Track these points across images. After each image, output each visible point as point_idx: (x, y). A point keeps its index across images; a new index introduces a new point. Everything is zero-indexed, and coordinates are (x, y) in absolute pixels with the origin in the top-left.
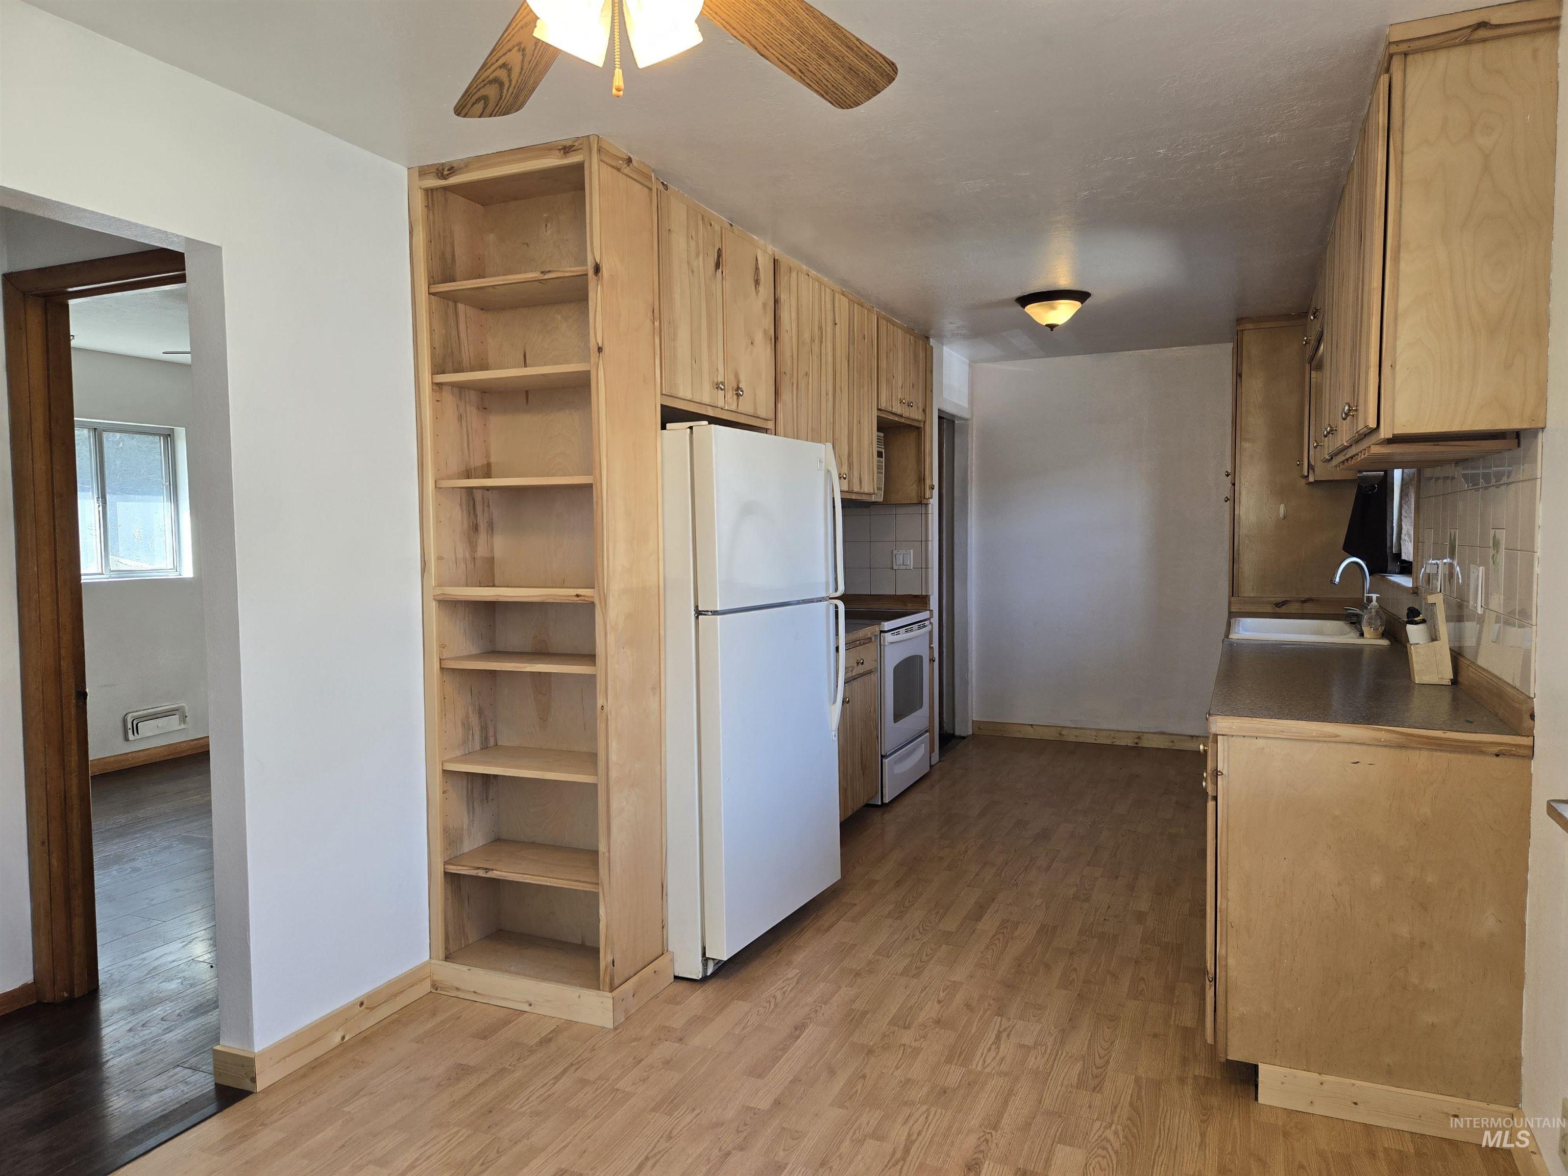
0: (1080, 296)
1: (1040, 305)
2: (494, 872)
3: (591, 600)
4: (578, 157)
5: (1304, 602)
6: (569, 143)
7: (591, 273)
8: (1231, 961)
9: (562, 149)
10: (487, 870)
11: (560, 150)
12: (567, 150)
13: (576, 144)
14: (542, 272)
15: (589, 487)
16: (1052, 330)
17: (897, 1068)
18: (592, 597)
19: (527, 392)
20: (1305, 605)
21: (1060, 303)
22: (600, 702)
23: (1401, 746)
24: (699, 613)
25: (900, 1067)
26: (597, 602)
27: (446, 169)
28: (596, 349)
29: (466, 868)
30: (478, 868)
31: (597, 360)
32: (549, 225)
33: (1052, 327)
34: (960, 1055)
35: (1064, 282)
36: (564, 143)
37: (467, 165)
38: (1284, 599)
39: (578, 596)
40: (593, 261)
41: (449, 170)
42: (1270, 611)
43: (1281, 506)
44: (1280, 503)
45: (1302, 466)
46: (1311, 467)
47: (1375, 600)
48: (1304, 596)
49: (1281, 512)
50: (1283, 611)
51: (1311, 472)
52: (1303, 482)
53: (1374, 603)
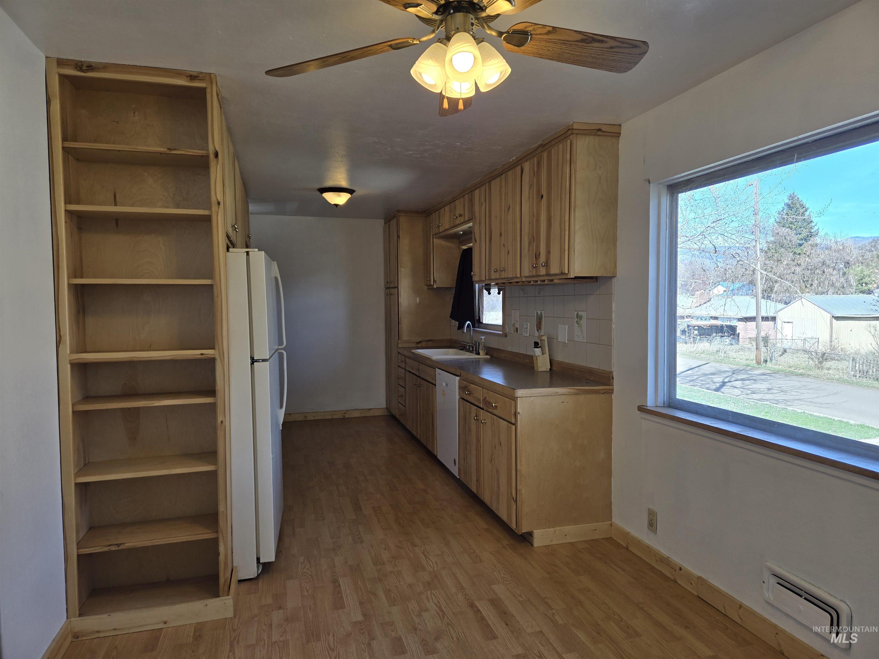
0: (350, 191)
1: (333, 194)
2: (125, 544)
3: (213, 356)
4: (203, 84)
5: (428, 341)
6: (195, 74)
7: (212, 156)
8: (523, 491)
9: (189, 76)
10: (118, 545)
11: (187, 76)
12: (193, 77)
13: (200, 76)
14: (169, 149)
15: (211, 286)
16: (337, 207)
17: (399, 582)
18: (214, 355)
19: (117, 221)
20: (429, 342)
21: (344, 195)
22: (220, 419)
23: (576, 394)
24: (253, 361)
25: (400, 581)
26: (217, 357)
27: (85, 66)
28: (216, 203)
29: (98, 548)
30: (110, 545)
31: (217, 209)
32: (136, 113)
33: (336, 205)
34: (418, 567)
35: (343, 183)
36: (191, 73)
37: (105, 67)
38: (420, 340)
39: (202, 354)
40: (214, 150)
41: (87, 67)
42: (415, 346)
43: (418, 298)
44: (417, 297)
45: (430, 280)
46: (434, 281)
47: (483, 339)
48: (428, 339)
49: (418, 301)
50: (420, 346)
51: (435, 283)
52: (426, 287)
53: (483, 340)
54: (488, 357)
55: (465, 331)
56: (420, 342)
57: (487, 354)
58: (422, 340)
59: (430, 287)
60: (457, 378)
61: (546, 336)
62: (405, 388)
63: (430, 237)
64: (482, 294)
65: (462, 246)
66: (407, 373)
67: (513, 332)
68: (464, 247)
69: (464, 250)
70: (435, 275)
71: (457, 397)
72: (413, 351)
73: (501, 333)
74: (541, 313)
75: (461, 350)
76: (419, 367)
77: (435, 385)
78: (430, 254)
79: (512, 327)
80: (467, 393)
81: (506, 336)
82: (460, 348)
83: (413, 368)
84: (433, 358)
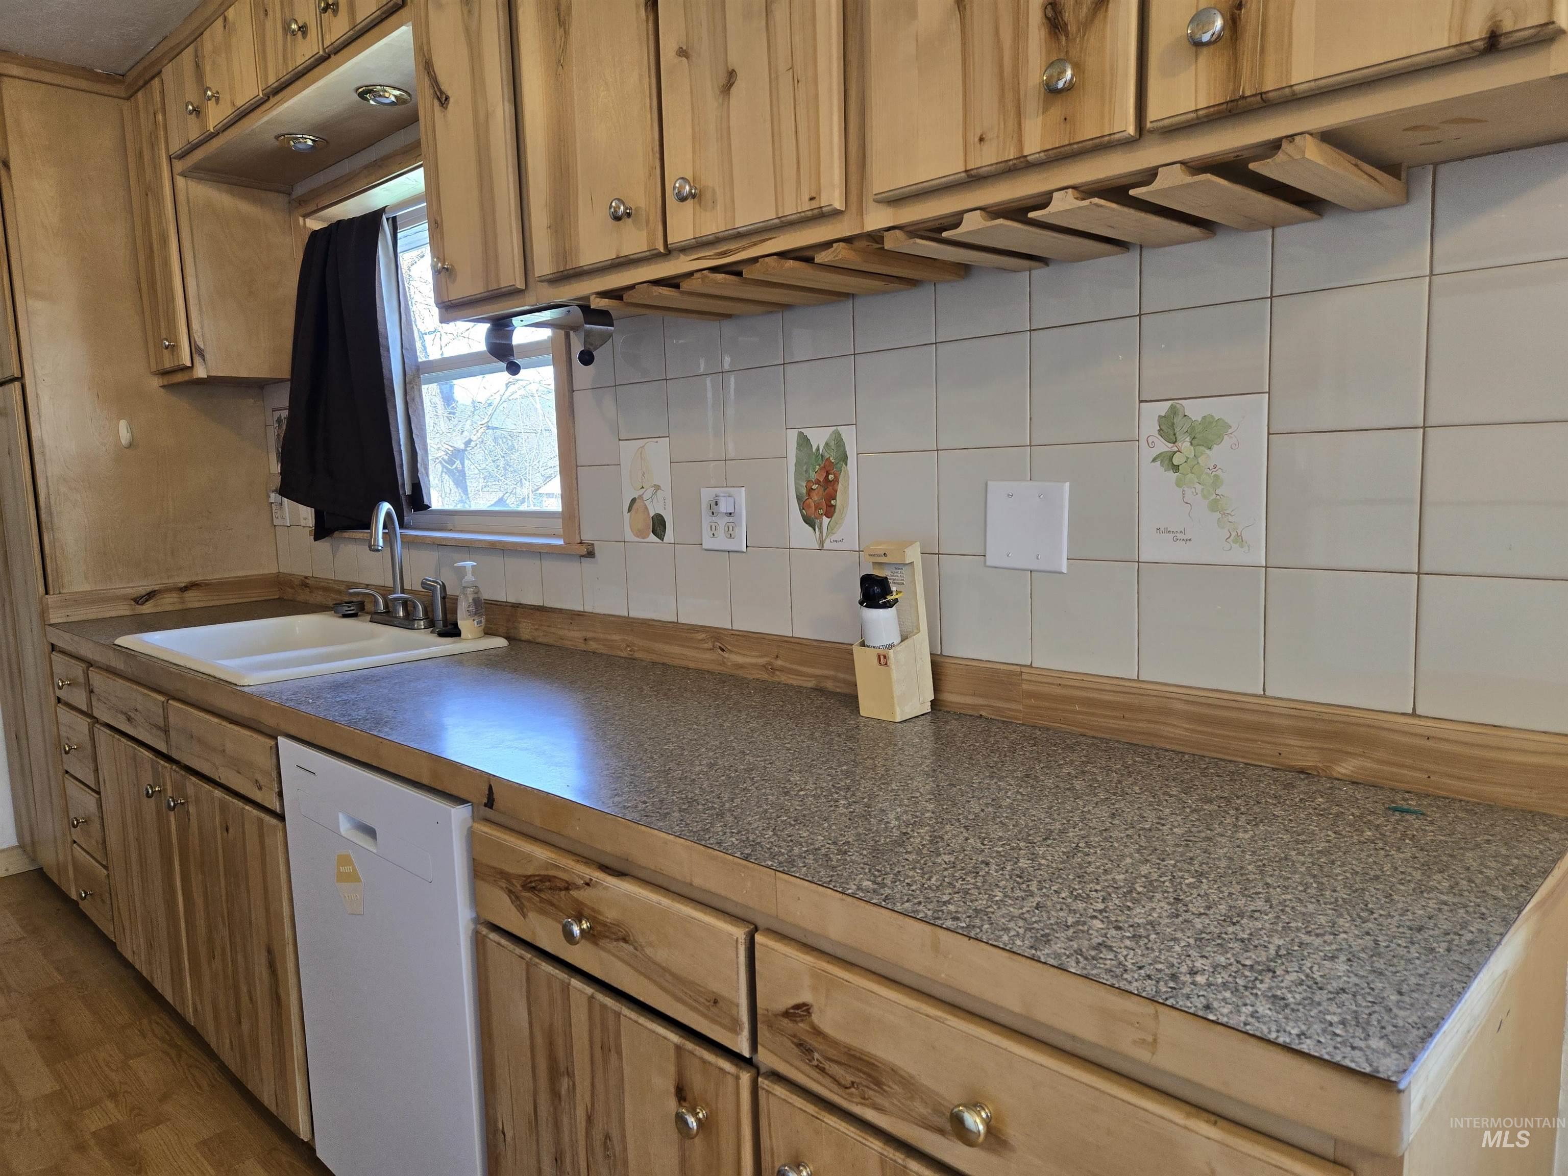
5: (184, 590)
20: (188, 594)
38: (149, 591)
42: (128, 613)
43: (123, 424)
44: (119, 419)
45: (173, 348)
46: (196, 351)
47: (469, 571)
48: (183, 580)
49: (124, 435)
50: (148, 611)
51: (197, 359)
52: (156, 382)
53: (469, 577)
54: (501, 642)
55: (381, 543)
56: (151, 595)
57: (488, 632)
58: (156, 588)
59: (180, 378)
60: (459, 815)
61: (918, 544)
62: (99, 793)
63: (156, 167)
64: (417, 399)
65: (305, 216)
66: (103, 735)
67: (629, 536)
68: (314, 224)
69: (315, 234)
70: (195, 326)
71: (464, 916)
72: (125, 641)
73: (561, 542)
74: (839, 442)
75: (345, 616)
76: (166, 718)
77: (281, 817)
78: (164, 241)
79: (627, 516)
80: (582, 931)
81: (591, 554)
82: (345, 609)
83: (129, 719)
84: (246, 682)
